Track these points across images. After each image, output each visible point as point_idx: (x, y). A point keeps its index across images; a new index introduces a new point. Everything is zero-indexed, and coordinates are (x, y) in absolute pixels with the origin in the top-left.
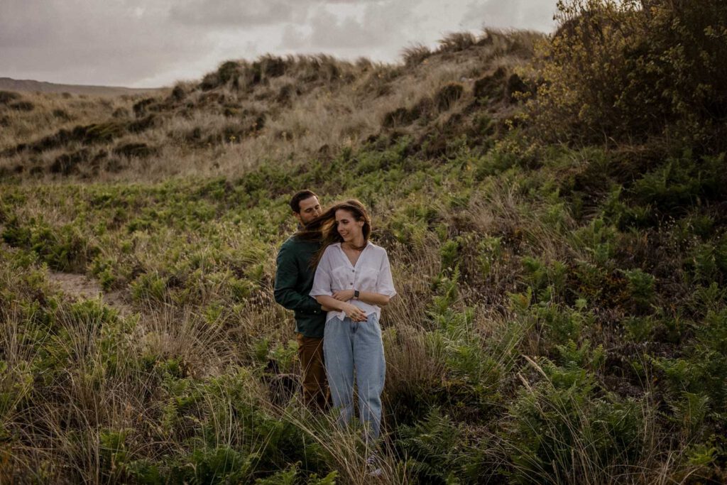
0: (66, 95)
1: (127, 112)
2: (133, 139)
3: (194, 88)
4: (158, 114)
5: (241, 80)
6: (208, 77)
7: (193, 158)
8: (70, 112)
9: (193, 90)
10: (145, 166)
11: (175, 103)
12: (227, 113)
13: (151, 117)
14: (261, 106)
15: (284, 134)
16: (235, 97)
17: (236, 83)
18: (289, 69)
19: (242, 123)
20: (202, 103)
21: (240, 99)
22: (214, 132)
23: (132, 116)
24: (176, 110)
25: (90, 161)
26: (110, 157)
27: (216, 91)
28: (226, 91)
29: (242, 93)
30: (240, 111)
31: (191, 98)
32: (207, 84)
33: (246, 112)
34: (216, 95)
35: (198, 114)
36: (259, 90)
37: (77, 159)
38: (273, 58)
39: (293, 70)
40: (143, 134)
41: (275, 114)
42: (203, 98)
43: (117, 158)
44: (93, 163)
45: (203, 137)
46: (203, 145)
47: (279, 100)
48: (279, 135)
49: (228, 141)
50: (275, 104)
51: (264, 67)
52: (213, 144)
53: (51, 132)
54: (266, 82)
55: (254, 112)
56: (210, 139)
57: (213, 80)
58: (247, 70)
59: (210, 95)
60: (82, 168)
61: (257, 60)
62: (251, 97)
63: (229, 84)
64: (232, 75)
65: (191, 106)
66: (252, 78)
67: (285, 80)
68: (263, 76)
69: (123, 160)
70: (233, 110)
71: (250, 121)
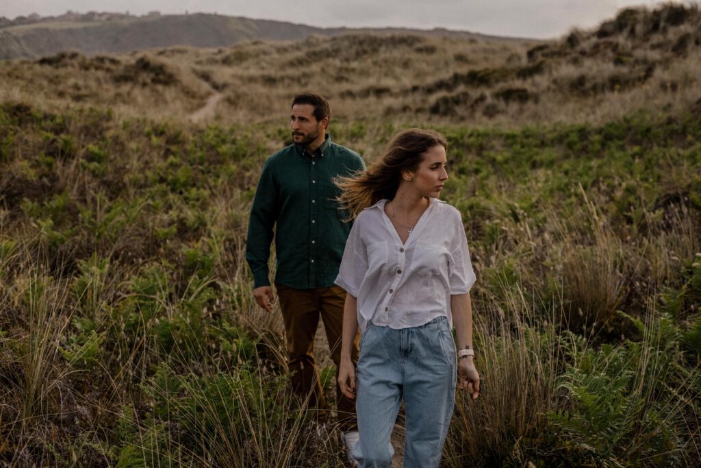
0: (472, 41)
1: (519, 58)
2: (518, 84)
3: (590, 36)
4: (549, 61)
5: (639, 29)
6: (605, 24)
7: (571, 106)
8: (471, 56)
9: (588, 38)
10: (521, 111)
11: (568, 50)
12: (618, 62)
13: (542, 63)
14: (655, 55)
15: (669, 85)
16: (630, 44)
17: (632, 32)
18: (690, 18)
19: (631, 72)
20: (595, 51)
21: (634, 48)
22: (599, 80)
23: (524, 62)
24: (568, 58)
25: (469, 103)
26: (489, 100)
27: (612, 39)
28: (621, 39)
29: (637, 42)
30: (631, 60)
31: (586, 45)
32: (603, 32)
33: (637, 61)
34: (611, 43)
35: (588, 62)
36: (656, 38)
37: (457, 101)
38: (674, 6)
39: (695, 19)
40: (529, 81)
41: (666, 63)
42: (596, 46)
43: (496, 102)
44: (472, 106)
45: (588, 85)
46: (585, 94)
47: (675, 49)
48: (663, 86)
49: (612, 89)
50: (669, 54)
51: (665, 15)
52: (596, 93)
53: (446, 75)
54: (665, 31)
55: (645, 61)
56: (595, 88)
57: (609, 28)
58: (646, 17)
59: (605, 43)
60: (460, 110)
61: (659, 8)
62: (648, 45)
63: (625, 32)
64: (630, 23)
65: (583, 53)
66: (651, 26)
67: (685, 28)
68: (662, 24)
69: (501, 104)
70: (625, 59)
71: (640, 70)
